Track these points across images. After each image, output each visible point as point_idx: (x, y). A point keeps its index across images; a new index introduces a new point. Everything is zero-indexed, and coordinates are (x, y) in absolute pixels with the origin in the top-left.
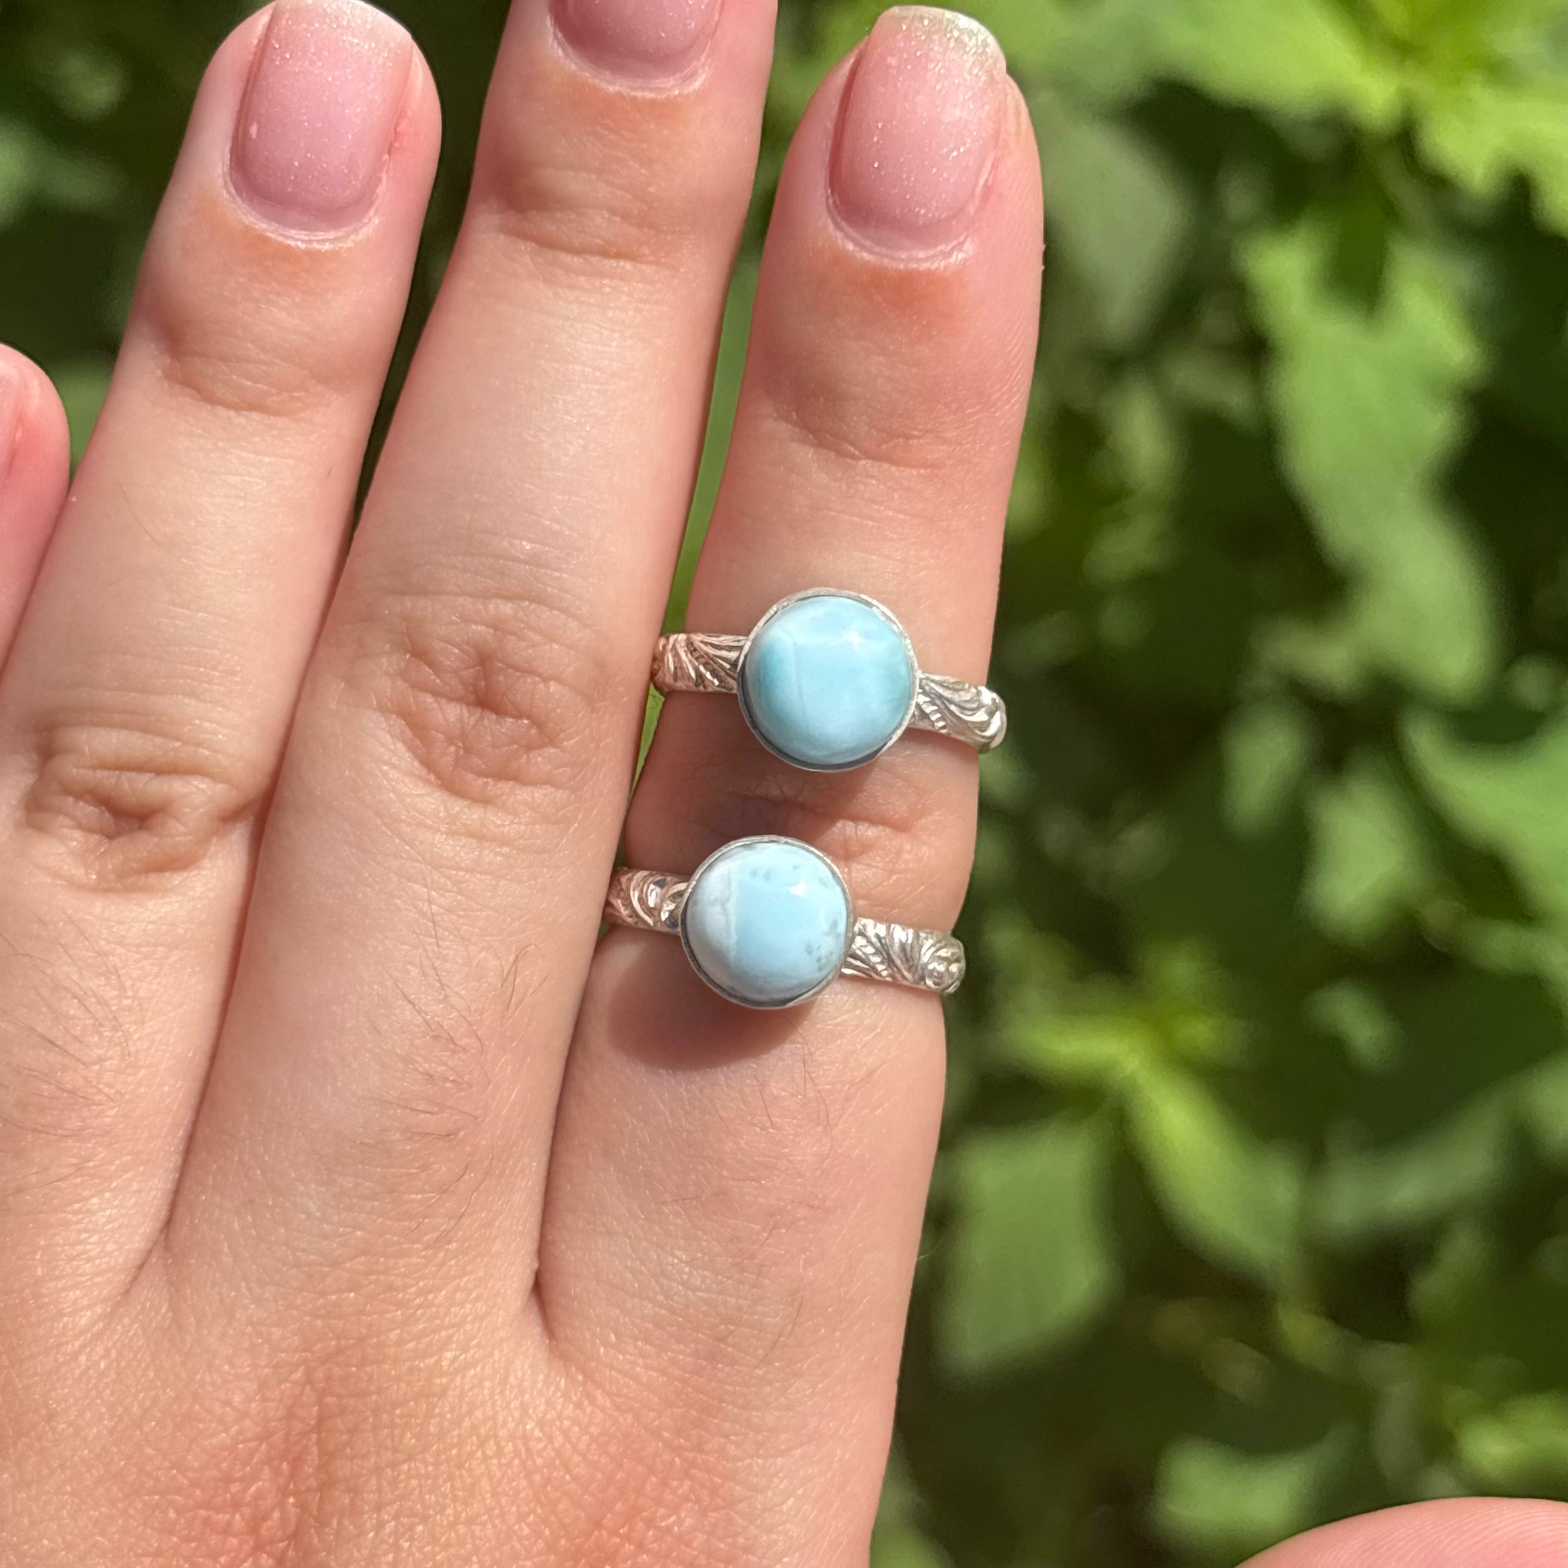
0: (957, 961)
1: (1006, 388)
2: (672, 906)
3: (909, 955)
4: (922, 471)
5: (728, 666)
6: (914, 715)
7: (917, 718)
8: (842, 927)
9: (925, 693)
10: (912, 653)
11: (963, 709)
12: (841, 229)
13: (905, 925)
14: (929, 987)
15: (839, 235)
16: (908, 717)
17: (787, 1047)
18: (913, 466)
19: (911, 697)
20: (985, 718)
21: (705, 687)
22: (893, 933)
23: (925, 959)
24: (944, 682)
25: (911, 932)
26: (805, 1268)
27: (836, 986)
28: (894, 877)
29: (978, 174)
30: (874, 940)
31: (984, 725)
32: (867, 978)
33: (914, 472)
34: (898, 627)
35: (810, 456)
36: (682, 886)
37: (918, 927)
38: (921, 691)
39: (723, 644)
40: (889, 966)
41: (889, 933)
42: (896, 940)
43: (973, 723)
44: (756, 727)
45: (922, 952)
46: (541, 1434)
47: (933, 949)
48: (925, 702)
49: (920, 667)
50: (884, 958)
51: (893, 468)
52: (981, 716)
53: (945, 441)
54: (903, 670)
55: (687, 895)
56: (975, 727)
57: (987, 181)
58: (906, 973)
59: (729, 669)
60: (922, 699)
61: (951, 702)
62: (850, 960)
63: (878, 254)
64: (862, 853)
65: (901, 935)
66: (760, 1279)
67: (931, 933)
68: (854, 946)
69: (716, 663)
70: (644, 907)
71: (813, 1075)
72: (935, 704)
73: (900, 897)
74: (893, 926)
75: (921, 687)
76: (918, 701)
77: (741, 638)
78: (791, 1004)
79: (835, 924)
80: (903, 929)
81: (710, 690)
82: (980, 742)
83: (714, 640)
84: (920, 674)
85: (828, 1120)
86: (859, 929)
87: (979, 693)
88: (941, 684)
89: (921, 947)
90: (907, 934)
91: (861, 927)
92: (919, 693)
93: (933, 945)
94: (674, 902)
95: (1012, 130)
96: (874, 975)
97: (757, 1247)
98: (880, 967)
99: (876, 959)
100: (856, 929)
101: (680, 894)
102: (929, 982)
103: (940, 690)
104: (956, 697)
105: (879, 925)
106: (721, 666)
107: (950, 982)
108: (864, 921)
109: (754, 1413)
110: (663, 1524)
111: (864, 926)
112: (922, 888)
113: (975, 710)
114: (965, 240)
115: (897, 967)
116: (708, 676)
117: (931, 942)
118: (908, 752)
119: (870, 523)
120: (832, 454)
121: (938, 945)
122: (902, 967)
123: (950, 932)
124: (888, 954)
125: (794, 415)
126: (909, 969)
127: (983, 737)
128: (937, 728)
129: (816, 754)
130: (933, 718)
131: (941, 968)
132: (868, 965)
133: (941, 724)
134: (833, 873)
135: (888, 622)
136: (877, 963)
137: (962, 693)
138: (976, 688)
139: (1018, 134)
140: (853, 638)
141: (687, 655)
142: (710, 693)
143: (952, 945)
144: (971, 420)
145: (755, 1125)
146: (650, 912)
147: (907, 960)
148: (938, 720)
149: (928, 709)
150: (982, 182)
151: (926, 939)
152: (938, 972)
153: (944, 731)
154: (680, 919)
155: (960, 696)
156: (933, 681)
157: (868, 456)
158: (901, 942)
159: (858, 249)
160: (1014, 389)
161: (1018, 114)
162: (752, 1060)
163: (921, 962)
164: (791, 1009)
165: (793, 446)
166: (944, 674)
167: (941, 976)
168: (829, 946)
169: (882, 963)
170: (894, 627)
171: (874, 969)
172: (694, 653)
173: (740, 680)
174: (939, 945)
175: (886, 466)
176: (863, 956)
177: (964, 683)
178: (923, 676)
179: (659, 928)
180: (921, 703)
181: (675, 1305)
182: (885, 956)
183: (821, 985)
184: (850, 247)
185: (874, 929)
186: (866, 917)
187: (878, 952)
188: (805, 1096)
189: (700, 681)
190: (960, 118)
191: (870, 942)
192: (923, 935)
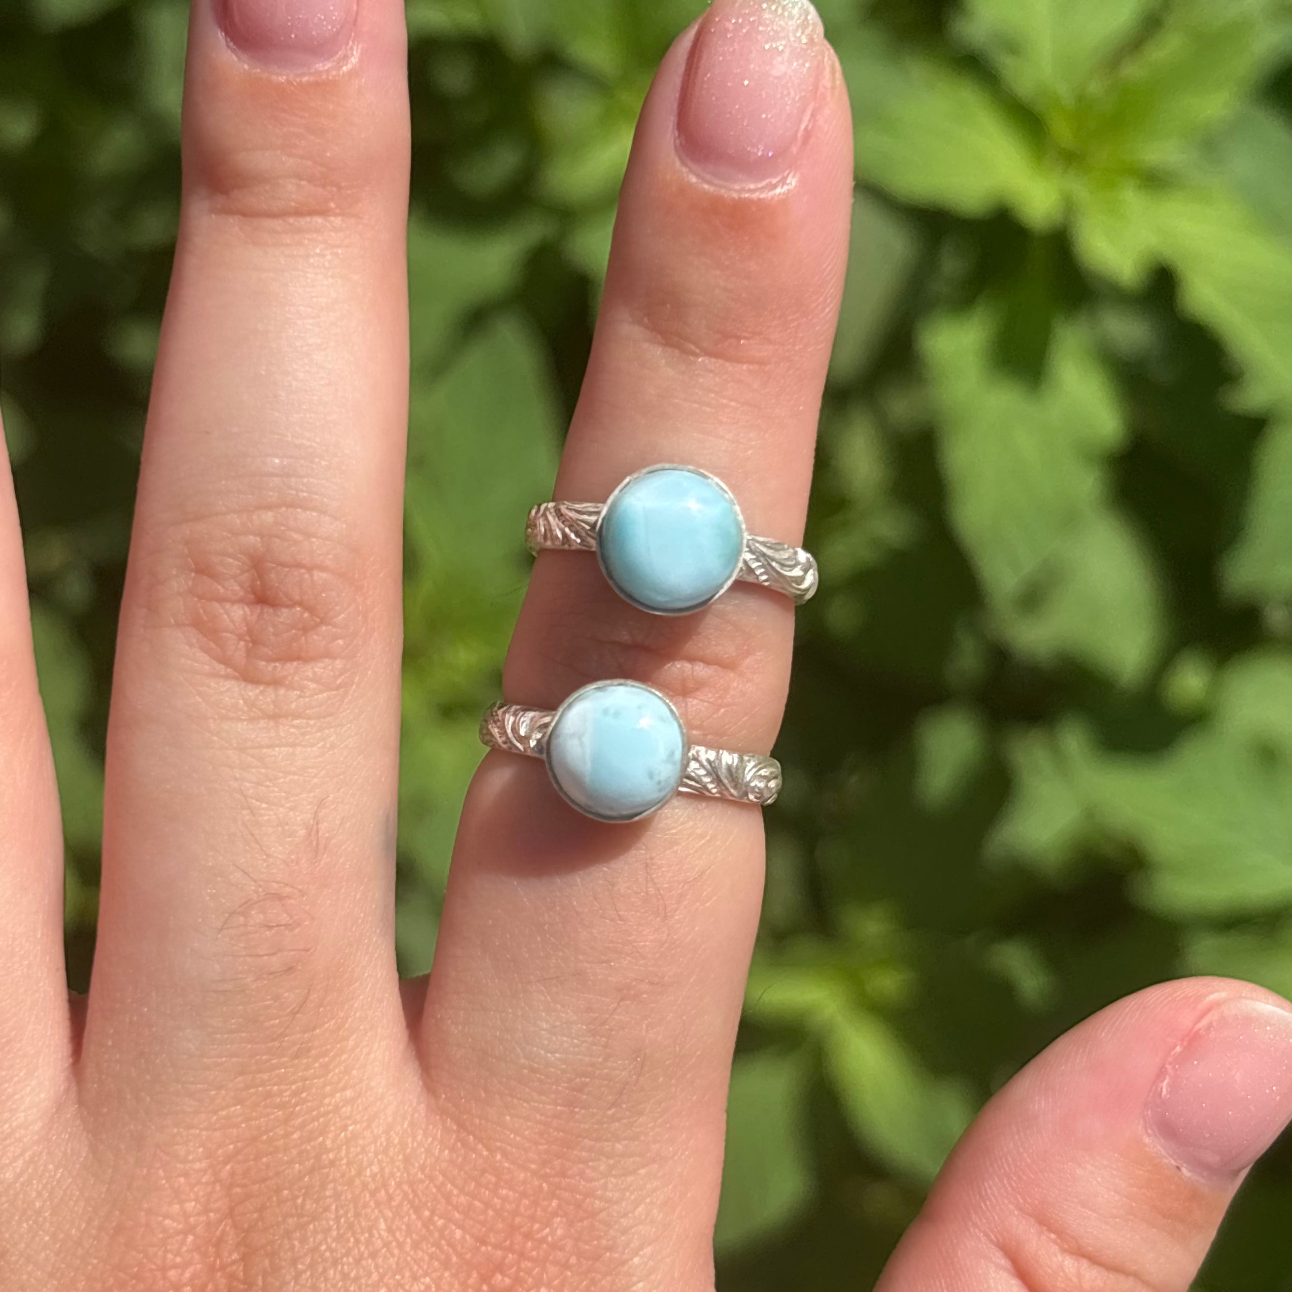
0: (775, 778)
1: (821, 299)
2: (539, 736)
3: (734, 774)
4: (751, 367)
5: (588, 527)
6: (741, 570)
7: (745, 572)
8: (678, 755)
9: (751, 551)
10: (741, 518)
11: (783, 565)
12: (686, 165)
13: (731, 750)
14: (752, 801)
15: (685, 170)
16: (737, 570)
17: (633, 852)
18: (744, 363)
19: (739, 552)
20: (801, 573)
21: (570, 546)
22: (721, 758)
23: (748, 777)
24: (768, 542)
25: (736, 756)
26: (647, 1031)
27: (675, 802)
28: (722, 710)
29: (800, 121)
30: (705, 763)
31: (801, 580)
32: (700, 795)
33: (745, 367)
34: (730, 495)
35: (659, 353)
36: (547, 720)
37: (742, 752)
38: (747, 549)
39: (585, 510)
40: (718, 785)
41: (718, 758)
42: (724, 763)
43: (791, 577)
44: (611, 577)
45: (746, 772)
46: (423, 1176)
47: (754, 770)
48: (751, 559)
49: (748, 529)
50: (714, 779)
51: (728, 364)
52: (797, 572)
53: (770, 342)
54: (733, 531)
55: (551, 728)
56: (793, 581)
57: (807, 127)
58: (732, 791)
59: (589, 530)
60: (748, 556)
61: (773, 560)
62: (685, 780)
63: (715, 185)
64: (697, 689)
65: (728, 758)
66: (610, 1041)
67: (753, 757)
68: (689, 770)
69: (579, 525)
70: (516, 735)
71: (654, 876)
72: (759, 561)
73: (728, 726)
74: (721, 751)
75: (748, 546)
76: (745, 558)
77: (599, 505)
78: (636, 818)
79: (672, 754)
80: (729, 754)
81: (573, 548)
82: (796, 594)
83: (578, 506)
84: (747, 536)
85: (665, 913)
86: (693, 755)
87: (796, 553)
88: (764, 544)
89: (744, 769)
90: (733, 759)
91: (695, 754)
92: (746, 552)
93: (755, 766)
94: (540, 732)
95: (829, 85)
96: (707, 794)
97: (607, 1016)
98: (710, 786)
99: (707, 780)
100: (690, 754)
101: (546, 725)
102: (751, 797)
103: (764, 550)
104: (777, 556)
105: (710, 752)
106: (583, 528)
107: (769, 795)
108: (697, 748)
109: (606, 1144)
110: (539, 1236)
111: (698, 752)
112: (745, 718)
113: (793, 567)
114: (788, 174)
115: (724, 785)
116: (573, 536)
117: (752, 764)
118: (737, 602)
119: (708, 409)
120: (677, 352)
121: (759, 767)
122: (729, 786)
123: (769, 754)
124: (718, 776)
125: (646, 320)
126: (735, 787)
127: (799, 590)
128: (761, 581)
129: (660, 599)
130: (758, 572)
131: (762, 785)
132: (701, 784)
133: (764, 577)
134: (671, 711)
135: (720, 491)
136: (708, 782)
137: (781, 552)
138: (793, 548)
139: (833, 88)
140: (693, 505)
141: (554, 520)
142: (574, 551)
143: (771, 766)
144: (792, 325)
145: (605, 918)
146: (521, 740)
147: (733, 780)
148: (762, 574)
149: (754, 565)
150: (803, 127)
151: (749, 761)
152: (759, 788)
153: (766, 584)
154: (546, 747)
155: (780, 555)
156: (758, 542)
157: (707, 353)
158: (727, 764)
159: (700, 181)
160: (828, 301)
161: (833, 72)
162: (605, 865)
163: (745, 781)
164: (636, 822)
165: (646, 345)
166: (768, 537)
167: (761, 791)
168: (667, 772)
169: (712, 782)
170: (726, 496)
171: (705, 787)
172: (560, 518)
173: (598, 538)
174: (759, 765)
175: (721, 361)
176: (696, 777)
177: (784, 544)
178: (750, 538)
179: (529, 753)
180: (748, 559)
181: (536, 1065)
182: (715, 777)
183: (662, 802)
184: (694, 180)
185: (706, 754)
186: (699, 745)
187: (708, 774)
188: (647, 893)
189: (565, 540)
190: (785, 73)
191: (702, 766)
192: (746, 758)
